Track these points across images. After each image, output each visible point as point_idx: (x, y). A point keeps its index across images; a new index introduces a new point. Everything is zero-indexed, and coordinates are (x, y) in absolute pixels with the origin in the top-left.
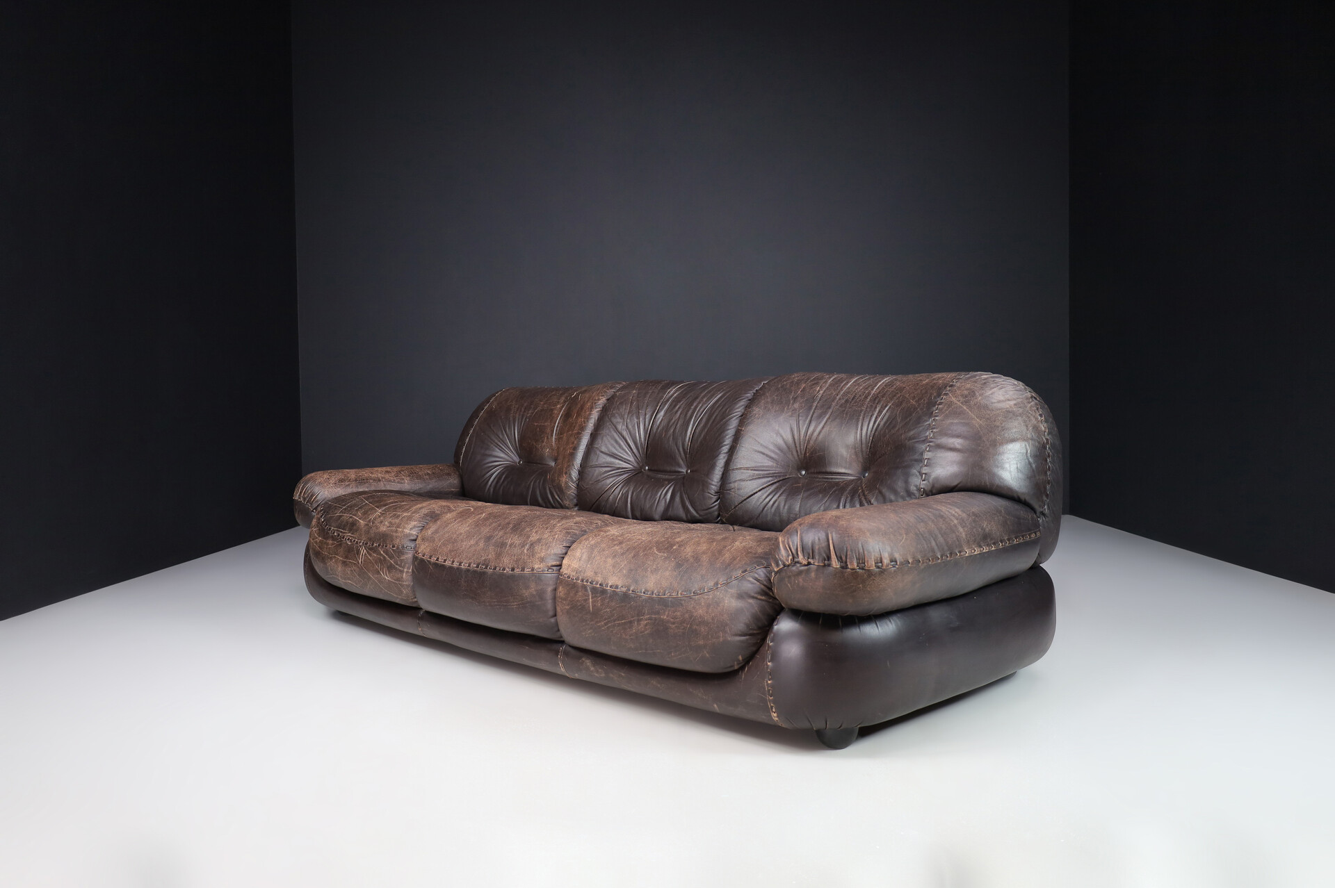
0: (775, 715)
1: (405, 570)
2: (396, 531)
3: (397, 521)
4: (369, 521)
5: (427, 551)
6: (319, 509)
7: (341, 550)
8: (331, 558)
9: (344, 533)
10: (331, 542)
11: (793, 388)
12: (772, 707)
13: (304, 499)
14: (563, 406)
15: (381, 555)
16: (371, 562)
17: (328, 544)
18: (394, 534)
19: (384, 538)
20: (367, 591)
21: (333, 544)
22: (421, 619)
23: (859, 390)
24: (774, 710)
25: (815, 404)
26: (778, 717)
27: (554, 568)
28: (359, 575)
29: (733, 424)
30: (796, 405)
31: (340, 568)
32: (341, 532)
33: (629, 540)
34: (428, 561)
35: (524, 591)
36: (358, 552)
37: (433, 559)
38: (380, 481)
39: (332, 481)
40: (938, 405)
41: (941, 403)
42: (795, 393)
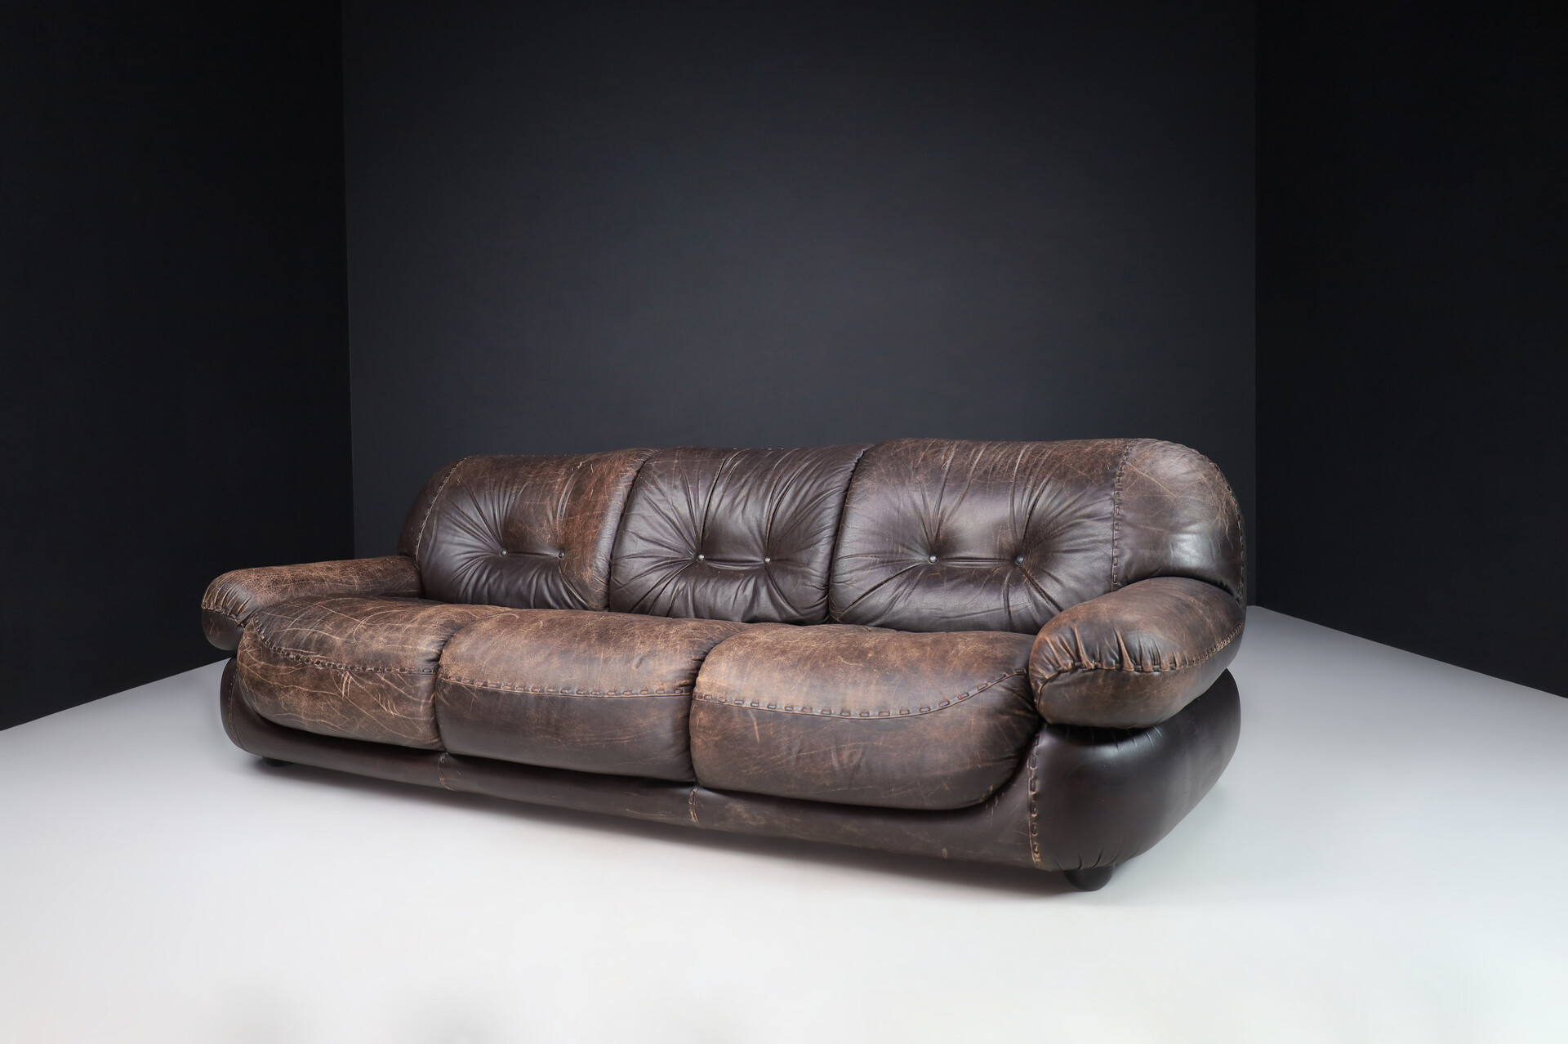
0: (1037, 856)
1: (423, 701)
2: (403, 649)
3: (400, 635)
4: (350, 636)
5: (465, 674)
6: (251, 622)
7: (306, 678)
8: (287, 690)
9: (309, 654)
10: (283, 667)
11: (910, 456)
12: (1034, 847)
13: (225, 607)
14: (567, 480)
15: (383, 682)
16: (363, 692)
17: (278, 671)
18: (401, 653)
19: (382, 661)
20: (355, 732)
21: (287, 670)
22: (444, 766)
23: (998, 459)
24: (1036, 850)
25: (944, 476)
26: (1041, 857)
27: (681, 688)
28: (341, 711)
29: (833, 502)
30: (920, 477)
31: (304, 703)
32: (302, 653)
33: (793, 648)
34: (467, 687)
35: (641, 721)
36: (339, 680)
37: (478, 684)
38: (323, 581)
39: (264, 583)
40: (1120, 476)
41: (1121, 475)
42: (915, 463)
